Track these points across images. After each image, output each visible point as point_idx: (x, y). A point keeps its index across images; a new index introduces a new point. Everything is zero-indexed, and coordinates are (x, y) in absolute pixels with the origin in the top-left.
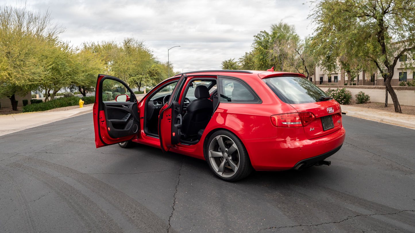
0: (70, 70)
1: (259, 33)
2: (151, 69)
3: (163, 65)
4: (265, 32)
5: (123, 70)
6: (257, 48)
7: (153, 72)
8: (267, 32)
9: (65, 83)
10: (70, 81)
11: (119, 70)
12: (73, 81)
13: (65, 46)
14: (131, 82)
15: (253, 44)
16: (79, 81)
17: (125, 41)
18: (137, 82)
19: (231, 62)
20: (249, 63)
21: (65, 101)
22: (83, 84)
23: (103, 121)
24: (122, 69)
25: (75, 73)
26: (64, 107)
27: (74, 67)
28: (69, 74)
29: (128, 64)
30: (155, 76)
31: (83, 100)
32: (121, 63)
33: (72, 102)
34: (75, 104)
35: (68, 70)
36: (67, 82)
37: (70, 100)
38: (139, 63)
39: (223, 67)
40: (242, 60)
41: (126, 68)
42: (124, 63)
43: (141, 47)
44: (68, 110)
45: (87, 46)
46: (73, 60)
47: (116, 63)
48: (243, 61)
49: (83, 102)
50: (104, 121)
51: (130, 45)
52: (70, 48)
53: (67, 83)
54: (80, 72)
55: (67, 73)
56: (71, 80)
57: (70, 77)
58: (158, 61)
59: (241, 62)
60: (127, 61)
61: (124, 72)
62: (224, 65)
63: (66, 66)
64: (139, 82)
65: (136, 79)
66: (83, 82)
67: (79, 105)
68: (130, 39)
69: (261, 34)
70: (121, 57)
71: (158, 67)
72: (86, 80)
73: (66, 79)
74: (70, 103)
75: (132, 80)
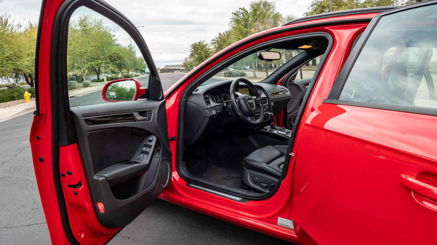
0: (11, 53)
1: (238, 10)
2: (112, 53)
3: (125, 49)
4: (243, 9)
5: (79, 54)
6: (235, 28)
7: (114, 57)
8: (246, 9)
9: (4, 70)
10: (10, 67)
11: (74, 53)
12: (15, 67)
13: (3, 23)
14: (89, 68)
15: (230, 22)
16: (23, 68)
17: (81, 19)
18: (95, 69)
19: (201, 44)
20: (223, 45)
21: (6, 94)
22: (29, 71)
23: (75, 186)
24: (78, 52)
25: (17, 57)
26: (4, 102)
27: (16, 49)
28: (9, 59)
29: (85, 46)
30: (117, 61)
31: (29, 92)
32: (77, 45)
33: (15, 95)
34: (19, 97)
35: (7, 53)
36: (7, 69)
37: (12, 93)
38: (99, 44)
39: (193, 49)
40: (215, 41)
41: (83, 51)
42: (80, 45)
43: (101, 25)
44: (9, 106)
45: (33, 25)
46: (14, 40)
47: (70, 46)
48: (216, 43)
49: (30, 94)
50: (80, 184)
51: (86, 23)
52: (10, 25)
53: (7, 71)
54: (24, 56)
55: (7, 57)
56: (12, 67)
57: (11, 63)
58: (118, 44)
59: (214, 43)
60: (84, 43)
61: (81, 56)
62: (193, 48)
63: (5, 49)
64: (97, 69)
65: (94, 65)
66: (28, 69)
67: (24, 99)
68: (86, 16)
69: (240, 12)
70: (77, 37)
71: (120, 50)
72: (32, 66)
73: (6, 66)
74: (13, 97)
75: (90, 66)
